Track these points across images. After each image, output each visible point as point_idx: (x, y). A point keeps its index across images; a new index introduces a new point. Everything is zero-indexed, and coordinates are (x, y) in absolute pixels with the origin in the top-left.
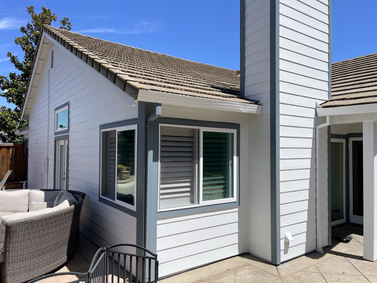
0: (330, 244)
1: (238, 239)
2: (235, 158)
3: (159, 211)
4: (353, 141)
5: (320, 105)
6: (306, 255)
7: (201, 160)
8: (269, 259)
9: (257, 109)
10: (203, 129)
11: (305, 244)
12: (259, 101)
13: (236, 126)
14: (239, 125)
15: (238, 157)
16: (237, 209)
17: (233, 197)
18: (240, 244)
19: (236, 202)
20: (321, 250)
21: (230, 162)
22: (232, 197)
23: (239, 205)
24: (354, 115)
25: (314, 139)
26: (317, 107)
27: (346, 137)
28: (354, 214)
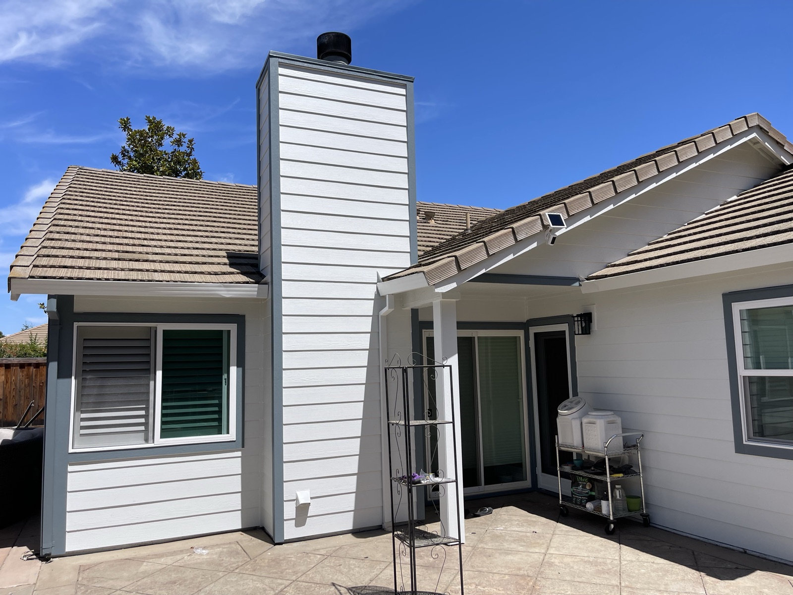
2: (233, 370)
3: (71, 450)
4: (535, 334)
9: (259, 291)
11: (352, 512)
14: (244, 316)
15: (241, 369)
16: (239, 454)
17: (229, 434)
18: (243, 511)
19: (235, 441)
21: (225, 376)
22: (225, 433)
23: (243, 447)
25: (374, 334)
26: (379, 281)
27: (525, 326)
28: (543, 471)
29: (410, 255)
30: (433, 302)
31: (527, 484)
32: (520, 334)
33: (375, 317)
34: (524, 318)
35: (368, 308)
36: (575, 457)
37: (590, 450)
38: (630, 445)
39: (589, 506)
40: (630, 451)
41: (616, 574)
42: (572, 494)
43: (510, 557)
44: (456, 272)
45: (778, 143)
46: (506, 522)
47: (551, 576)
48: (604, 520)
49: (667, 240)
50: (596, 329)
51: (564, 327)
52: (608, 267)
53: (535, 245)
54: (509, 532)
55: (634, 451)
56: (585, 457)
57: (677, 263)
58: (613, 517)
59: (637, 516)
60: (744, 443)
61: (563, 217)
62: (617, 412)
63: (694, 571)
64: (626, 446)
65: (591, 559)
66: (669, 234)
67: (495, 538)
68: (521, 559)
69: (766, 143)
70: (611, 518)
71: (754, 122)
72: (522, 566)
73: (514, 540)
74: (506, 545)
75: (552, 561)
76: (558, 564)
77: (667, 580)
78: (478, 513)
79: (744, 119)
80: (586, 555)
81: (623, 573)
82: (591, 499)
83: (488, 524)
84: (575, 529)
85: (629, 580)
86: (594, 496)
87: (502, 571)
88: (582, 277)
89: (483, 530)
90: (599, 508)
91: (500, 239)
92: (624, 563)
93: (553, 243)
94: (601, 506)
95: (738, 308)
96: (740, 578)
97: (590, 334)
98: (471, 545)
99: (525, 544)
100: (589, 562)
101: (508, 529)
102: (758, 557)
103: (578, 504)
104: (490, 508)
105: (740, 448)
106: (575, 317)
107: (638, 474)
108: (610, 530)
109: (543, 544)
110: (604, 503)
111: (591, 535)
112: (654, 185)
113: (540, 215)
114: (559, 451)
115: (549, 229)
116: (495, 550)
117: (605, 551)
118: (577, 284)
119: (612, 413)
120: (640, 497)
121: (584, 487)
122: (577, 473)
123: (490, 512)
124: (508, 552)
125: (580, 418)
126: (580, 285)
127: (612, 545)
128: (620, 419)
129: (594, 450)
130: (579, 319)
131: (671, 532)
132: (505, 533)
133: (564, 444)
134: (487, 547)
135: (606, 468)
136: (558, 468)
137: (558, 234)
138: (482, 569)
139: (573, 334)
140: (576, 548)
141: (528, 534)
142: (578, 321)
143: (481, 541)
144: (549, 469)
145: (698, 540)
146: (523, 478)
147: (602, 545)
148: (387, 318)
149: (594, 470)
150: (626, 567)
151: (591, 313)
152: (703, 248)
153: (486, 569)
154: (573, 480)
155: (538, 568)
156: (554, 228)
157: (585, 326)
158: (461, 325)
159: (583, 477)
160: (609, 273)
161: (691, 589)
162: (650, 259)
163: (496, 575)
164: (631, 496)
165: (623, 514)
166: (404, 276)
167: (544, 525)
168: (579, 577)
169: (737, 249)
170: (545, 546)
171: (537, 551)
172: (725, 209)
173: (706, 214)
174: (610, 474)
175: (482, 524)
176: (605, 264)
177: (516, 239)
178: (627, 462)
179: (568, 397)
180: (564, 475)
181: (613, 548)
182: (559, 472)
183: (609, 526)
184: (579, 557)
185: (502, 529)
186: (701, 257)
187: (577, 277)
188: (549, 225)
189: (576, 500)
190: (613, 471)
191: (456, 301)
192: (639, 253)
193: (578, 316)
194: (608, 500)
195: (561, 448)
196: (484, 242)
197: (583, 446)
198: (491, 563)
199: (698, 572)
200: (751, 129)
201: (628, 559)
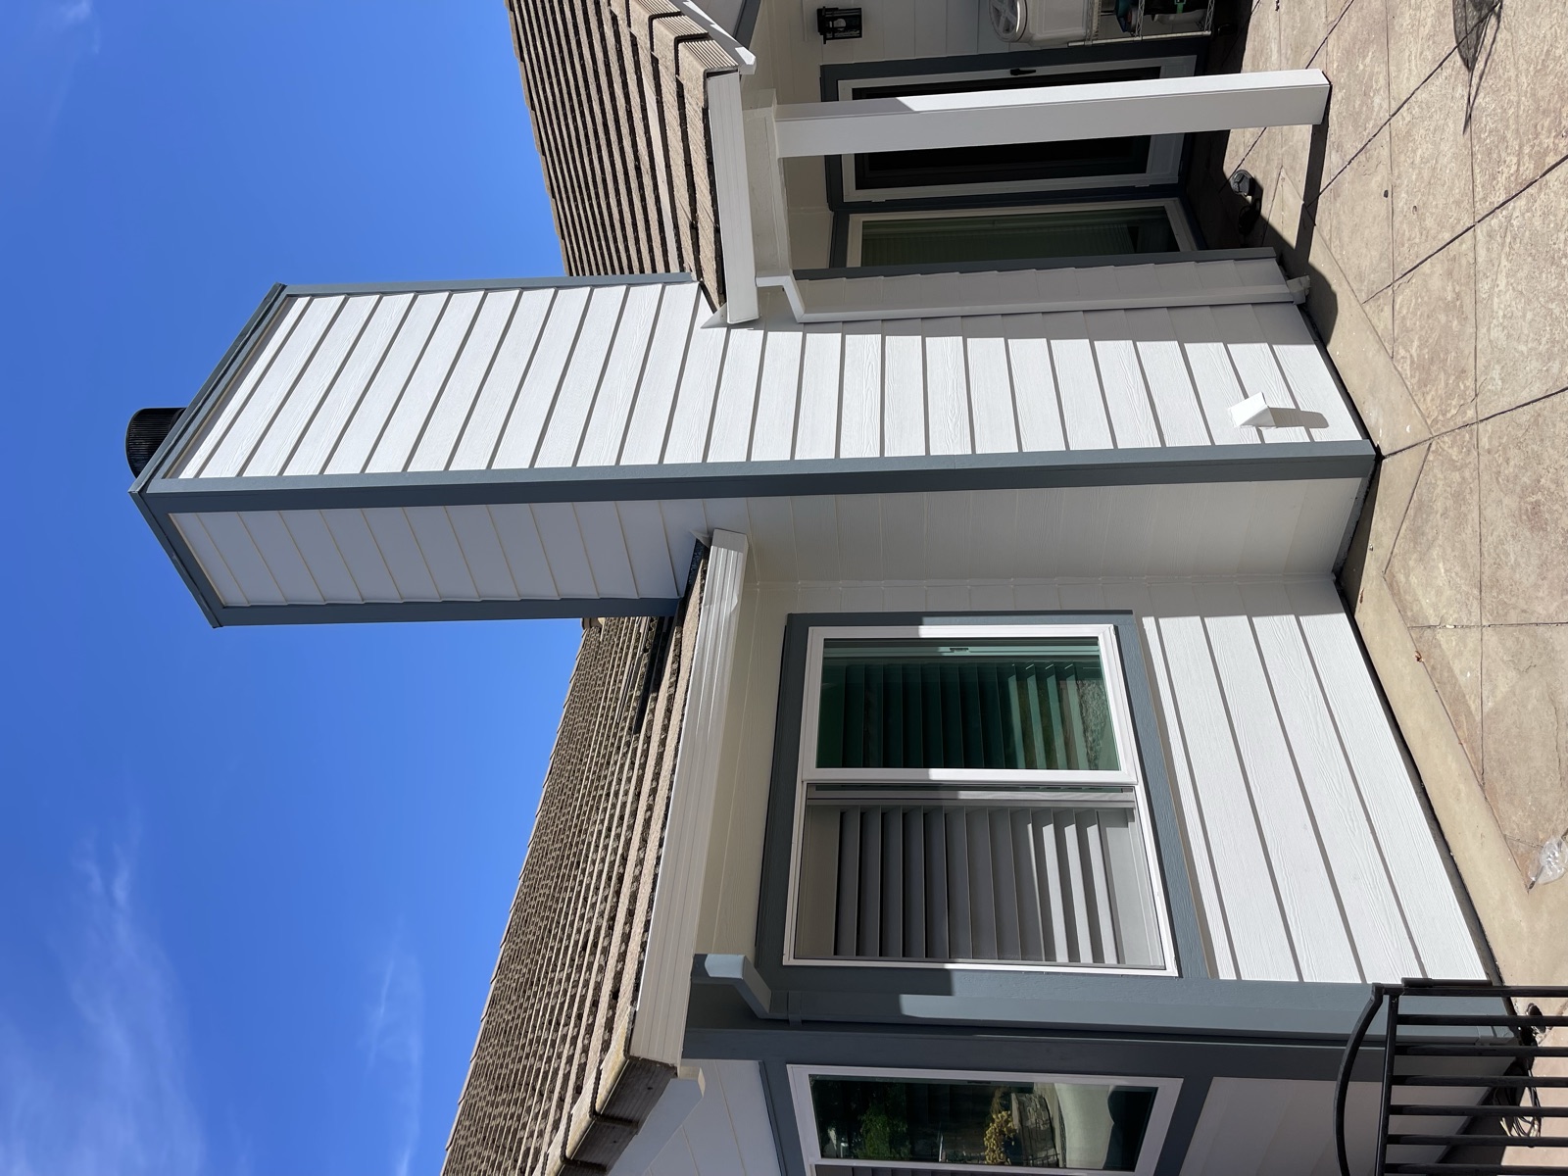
0: (1270, 250)
1: (1276, 618)
2: (927, 631)
3: (1172, 971)
4: (858, 187)
5: (714, 310)
6: (1321, 339)
7: (938, 774)
8: (1351, 486)
9: (729, 547)
10: (808, 768)
11: (1275, 347)
12: (697, 541)
13: (796, 629)
14: (788, 616)
15: (925, 619)
16: (1149, 623)
17: (1097, 638)
18: (1300, 607)
19: (1116, 628)
20: (1297, 287)
21: (945, 651)
22: (1096, 644)
23: (1130, 612)
24: (752, 190)
25: (847, 328)
27: (841, 216)
29: (668, 283)
34: (826, 215)
35: (785, 342)
195: (1096, 30)
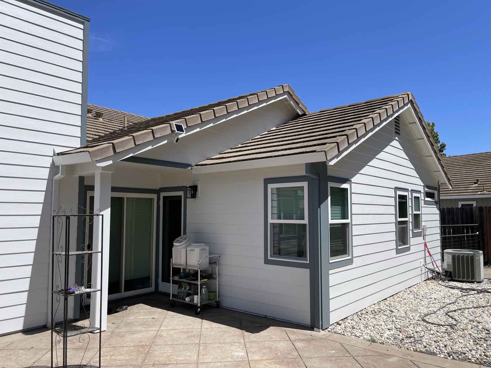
4: (164, 197)
11: (23, 318)
25: (48, 192)
26: (54, 155)
27: (157, 192)
28: (162, 281)
29: (81, 139)
30: (95, 172)
31: (152, 289)
32: (155, 196)
33: (50, 180)
34: (158, 187)
35: (45, 173)
36: (182, 271)
37: (190, 266)
38: (212, 262)
39: (187, 299)
40: (212, 265)
41: (198, 337)
42: (178, 293)
43: (136, 335)
44: (113, 154)
45: (297, 102)
46: (136, 314)
47: (160, 343)
48: (195, 307)
49: (240, 147)
50: (199, 195)
51: (181, 193)
52: (208, 159)
53: (166, 142)
54: (137, 320)
55: (214, 265)
56: (187, 271)
57: (243, 160)
58: (200, 304)
59: (213, 302)
60: (269, 258)
61: (184, 127)
62: (207, 243)
63: (240, 330)
64: (210, 263)
65: (185, 330)
66: (242, 144)
67: (128, 324)
68: (143, 335)
69: (291, 102)
70: (199, 305)
71: (286, 89)
72: (143, 340)
73: (140, 325)
74: (134, 328)
75: (162, 334)
76: (165, 336)
77: (225, 337)
78: (118, 310)
79: (282, 87)
80: (182, 328)
81: (202, 336)
82: (189, 295)
83: (124, 317)
84: (178, 314)
85: (204, 339)
86: (191, 293)
87: (129, 345)
88: (193, 164)
89: (120, 321)
90: (192, 300)
91: (144, 135)
92: (203, 330)
93: (177, 141)
94: (194, 299)
95: (270, 186)
96: (262, 331)
97: (195, 198)
98: (110, 331)
99: (147, 326)
100: (184, 332)
101: (137, 318)
102: (272, 319)
103: (181, 299)
104: (126, 306)
105: (267, 262)
106: (188, 187)
107: (215, 278)
108: (198, 312)
109: (158, 325)
110: (195, 297)
111: (187, 316)
112: (235, 116)
113: (170, 124)
114: (172, 268)
115: (175, 133)
116: (126, 332)
117: (193, 324)
118: (190, 168)
119: (204, 244)
120: (215, 292)
121: (185, 288)
122: (182, 280)
123: (126, 309)
124: (134, 333)
125: (186, 247)
126: (192, 169)
127: (198, 320)
128: (208, 247)
129: (192, 266)
130: (190, 189)
131: (230, 310)
132: (134, 321)
133: (176, 263)
134: (121, 331)
135: (198, 277)
136: (171, 278)
137: (180, 136)
138: (116, 345)
139: (186, 197)
140: (177, 325)
141: (149, 320)
142: (189, 190)
143: (118, 328)
144: (166, 279)
145: (243, 313)
146: (149, 286)
147: (192, 321)
148: (60, 181)
149: (191, 278)
150: (204, 332)
151: (197, 186)
152: (257, 153)
153: (119, 345)
154: (180, 285)
155: (153, 339)
156: (178, 133)
157: (193, 193)
158: (114, 189)
159: (185, 283)
160: (208, 163)
161: (237, 340)
162: (231, 157)
163: (125, 348)
164: (211, 291)
165: (205, 302)
166: (74, 153)
167: (160, 313)
168: (177, 342)
169: (272, 155)
170: (159, 326)
171: (153, 329)
172: (269, 134)
173: (261, 136)
174: (200, 280)
175: (119, 317)
176: (207, 158)
177: (154, 136)
178: (210, 272)
179: (181, 236)
180: (174, 282)
181: (198, 322)
182: (171, 280)
183: (197, 310)
184: (178, 330)
185: (133, 318)
186: (255, 158)
187: (190, 164)
188: (175, 131)
189: (180, 297)
190: (202, 277)
191: (112, 173)
192: (225, 153)
193: (189, 187)
194: (198, 295)
195: (174, 266)
196: (133, 136)
197: (187, 264)
198: (122, 341)
199: (241, 330)
200: (284, 93)
201: (206, 327)
